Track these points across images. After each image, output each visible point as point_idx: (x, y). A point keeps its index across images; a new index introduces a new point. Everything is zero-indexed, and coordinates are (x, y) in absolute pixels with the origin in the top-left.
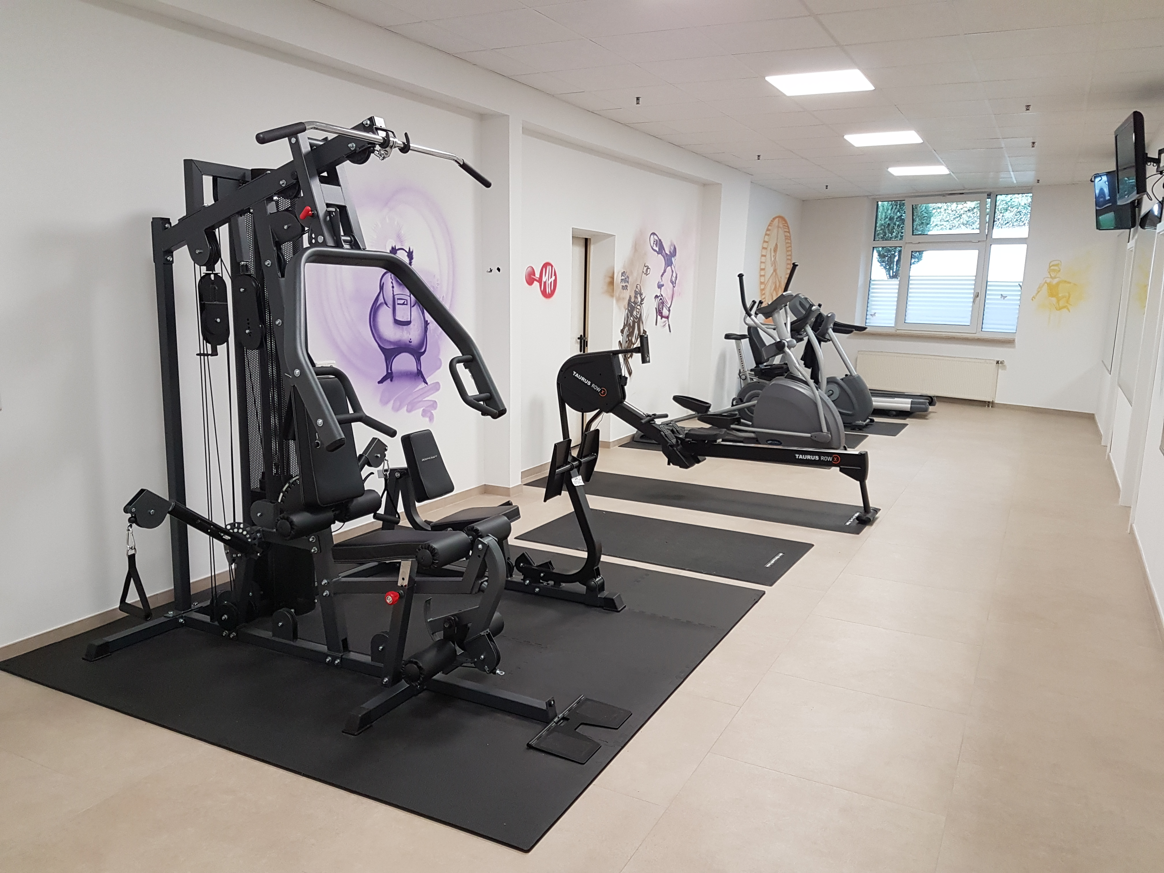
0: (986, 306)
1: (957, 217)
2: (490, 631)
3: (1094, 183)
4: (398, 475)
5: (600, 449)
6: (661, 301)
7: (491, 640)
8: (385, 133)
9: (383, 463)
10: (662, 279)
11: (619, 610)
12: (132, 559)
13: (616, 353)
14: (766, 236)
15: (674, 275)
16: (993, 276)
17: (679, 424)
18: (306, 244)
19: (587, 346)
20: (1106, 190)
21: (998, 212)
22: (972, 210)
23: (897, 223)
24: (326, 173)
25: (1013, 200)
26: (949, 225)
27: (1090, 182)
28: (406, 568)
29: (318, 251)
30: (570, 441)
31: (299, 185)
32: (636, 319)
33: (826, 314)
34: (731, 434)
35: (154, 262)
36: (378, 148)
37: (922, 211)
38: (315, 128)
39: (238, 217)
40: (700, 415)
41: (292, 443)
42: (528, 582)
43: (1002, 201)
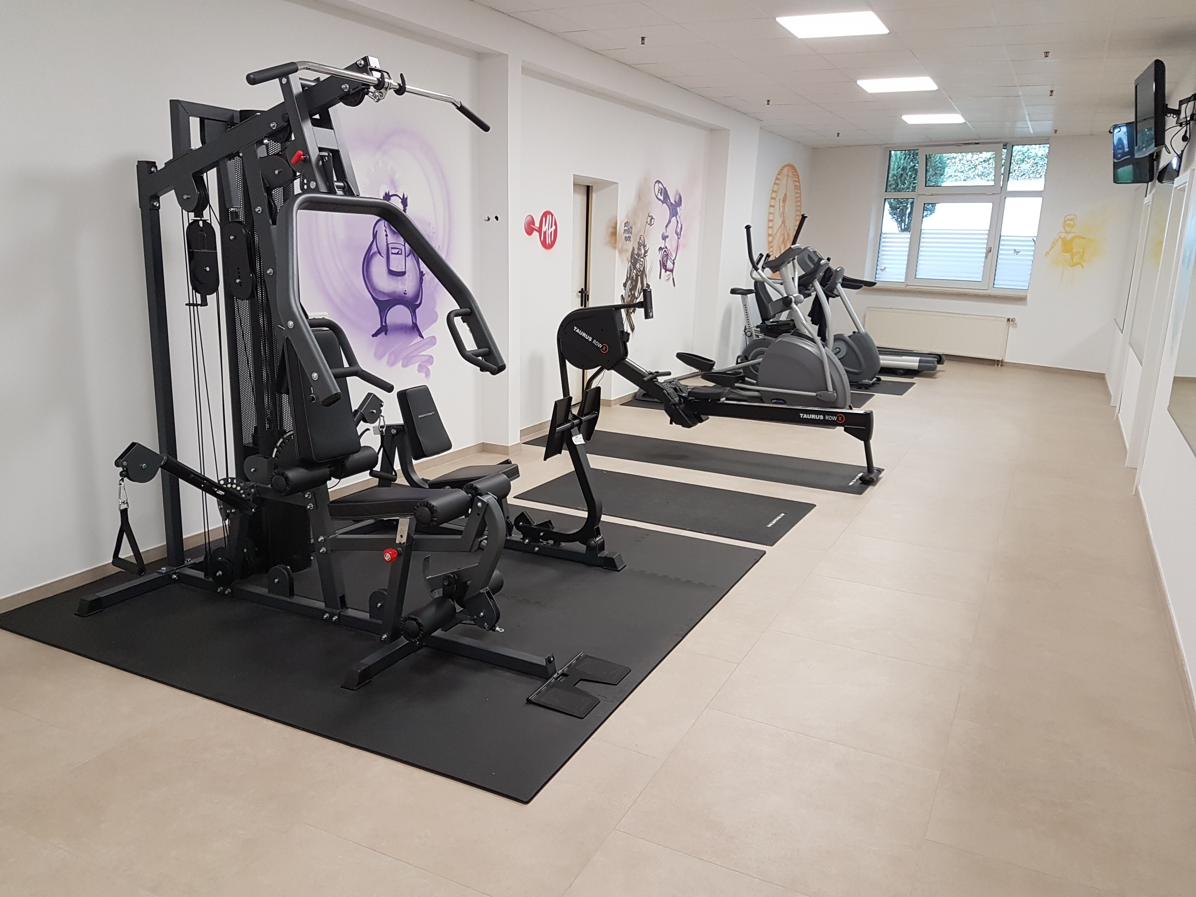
0: (998, 261)
1: (972, 168)
2: (489, 588)
3: (1112, 134)
4: (394, 431)
5: (601, 407)
6: (665, 253)
7: (491, 598)
8: (380, 74)
9: (379, 419)
10: (666, 230)
11: (619, 569)
12: (124, 513)
13: (618, 308)
14: (775, 186)
15: (679, 226)
16: (1006, 230)
17: (682, 382)
18: (297, 190)
19: (588, 300)
20: (1125, 142)
21: (1014, 163)
22: (988, 160)
23: (910, 173)
24: (318, 115)
25: (1030, 151)
26: (964, 176)
27: (1109, 133)
28: (404, 526)
29: (310, 197)
30: (571, 399)
31: (291, 127)
32: (639, 272)
33: (835, 269)
34: (734, 393)
35: (140, 207)
36: (372, 89)
37: (936, 161)
38: (307, 69)
39: (227, 161)
40: (703, 372)
41: (285, 398)
42: (527, 541)
43: (1019, 151)
